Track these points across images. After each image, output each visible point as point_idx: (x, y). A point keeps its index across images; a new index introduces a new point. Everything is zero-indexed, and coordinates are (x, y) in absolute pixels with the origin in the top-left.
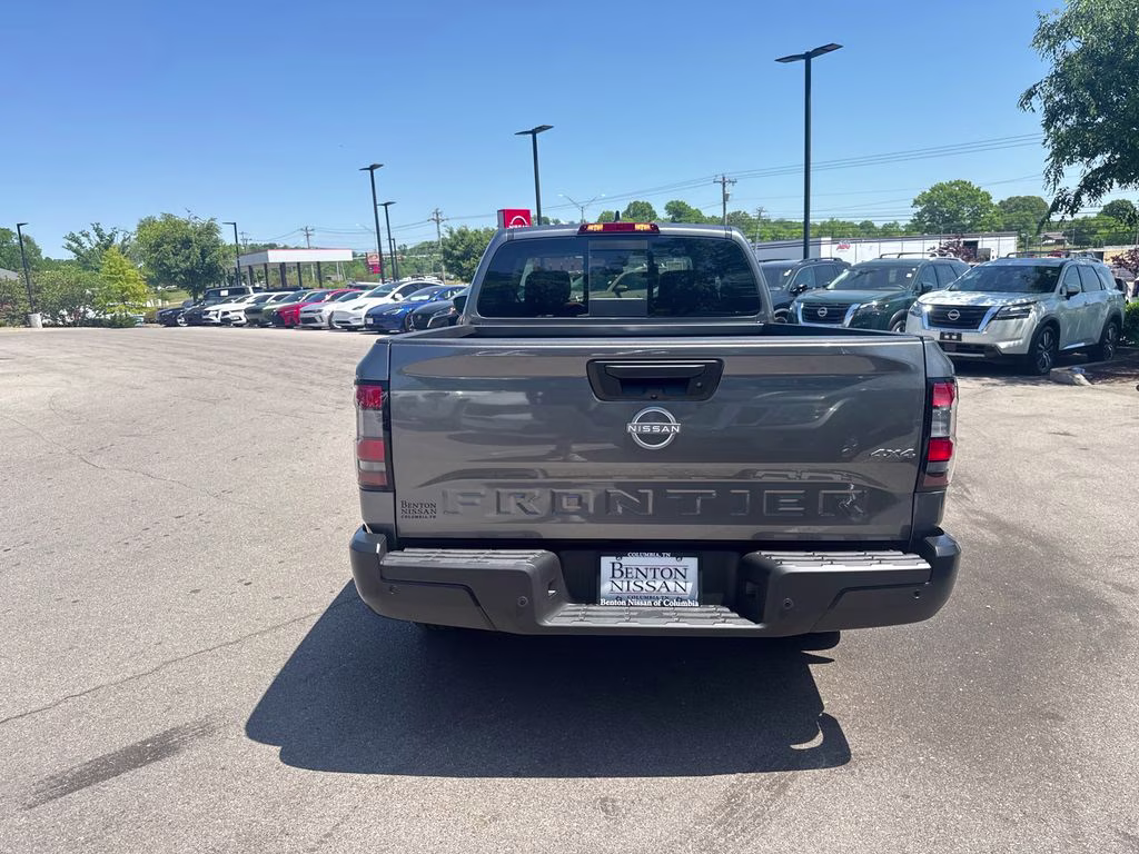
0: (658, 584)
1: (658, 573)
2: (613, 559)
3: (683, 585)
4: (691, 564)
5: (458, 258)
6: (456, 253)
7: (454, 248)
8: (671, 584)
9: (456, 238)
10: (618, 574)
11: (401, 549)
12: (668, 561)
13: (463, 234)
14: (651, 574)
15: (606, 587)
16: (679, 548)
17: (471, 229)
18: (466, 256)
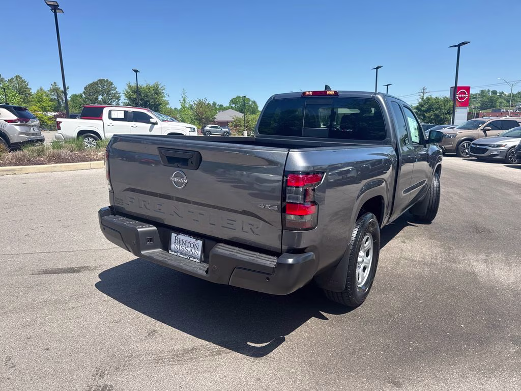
0: (189, 249)
1: (189, 244)
2: (175, 235)
3: (197, 252)
4: (200, 243)
5: (424, 111)
6: (423, 109)
7: (422, 106)
8: (193, 251)
9: (424, 101)
10: (177, 242)
11: (114, 215)
12: (192, 240)
13: (428, 99)
14: (187, 244)
15: (173, 246)
16: (197, 235)
17: (434, 97)
18: (428, 110)
